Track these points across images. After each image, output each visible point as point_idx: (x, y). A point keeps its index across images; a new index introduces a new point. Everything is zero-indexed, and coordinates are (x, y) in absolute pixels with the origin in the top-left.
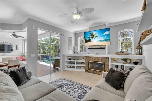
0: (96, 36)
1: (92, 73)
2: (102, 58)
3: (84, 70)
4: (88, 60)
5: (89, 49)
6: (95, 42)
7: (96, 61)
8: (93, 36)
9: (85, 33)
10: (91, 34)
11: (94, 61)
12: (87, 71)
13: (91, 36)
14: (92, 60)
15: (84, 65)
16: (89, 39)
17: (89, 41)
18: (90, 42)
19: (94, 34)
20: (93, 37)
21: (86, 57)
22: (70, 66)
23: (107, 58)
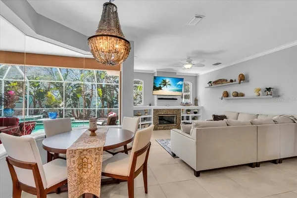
0: (169, 84)
1: (163, 129)
2: (174, 110)
4: (157, 114)
5: (159, 99)
6: (166, 91)
7: (167, 113)
8: (165, 83)
9: (155, 78)
10: (163, 80)
12: (155, 129)
13: (163, 82)
14: (163, 113)
15: (152, 122)
16: (160, 86)
17: (160, 88)
18: (160, 91)
19: (167, 81)
20: (165, 85)
21: (154, 110)
23: (179, 110)
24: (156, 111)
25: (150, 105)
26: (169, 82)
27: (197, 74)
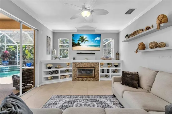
0: (87, 41)
1: (82, 81)
2: (92, 63)
3: (71, 79)
4: (76, 67)
5: (77, 54)
7: (85, 67)
8: (83, 40)
9: (73, 35)
10: (81, 37)
11: (83, 67)
12: (74, 80)
13: (81, 39)
14: (81, 66)
15: (71, 73)
16: (79, 42)
17: (78, 44)
18: (79, 46)
19: (85, 38)
20: (83, 41)
21: (73, 63)
22: (51, 77)
23: (97, 63)
24: (75, 64)
25: (74, 59)
26: (86, 38)
27: (118, 31)
